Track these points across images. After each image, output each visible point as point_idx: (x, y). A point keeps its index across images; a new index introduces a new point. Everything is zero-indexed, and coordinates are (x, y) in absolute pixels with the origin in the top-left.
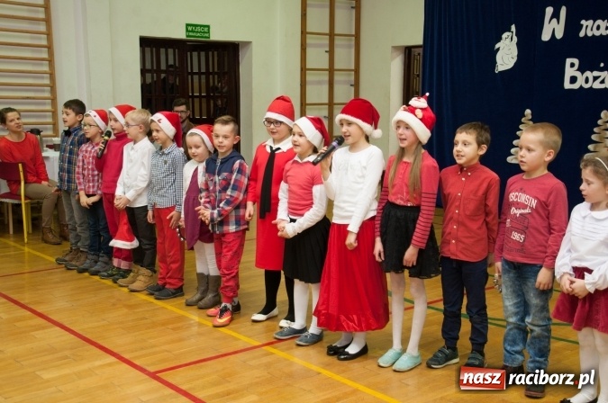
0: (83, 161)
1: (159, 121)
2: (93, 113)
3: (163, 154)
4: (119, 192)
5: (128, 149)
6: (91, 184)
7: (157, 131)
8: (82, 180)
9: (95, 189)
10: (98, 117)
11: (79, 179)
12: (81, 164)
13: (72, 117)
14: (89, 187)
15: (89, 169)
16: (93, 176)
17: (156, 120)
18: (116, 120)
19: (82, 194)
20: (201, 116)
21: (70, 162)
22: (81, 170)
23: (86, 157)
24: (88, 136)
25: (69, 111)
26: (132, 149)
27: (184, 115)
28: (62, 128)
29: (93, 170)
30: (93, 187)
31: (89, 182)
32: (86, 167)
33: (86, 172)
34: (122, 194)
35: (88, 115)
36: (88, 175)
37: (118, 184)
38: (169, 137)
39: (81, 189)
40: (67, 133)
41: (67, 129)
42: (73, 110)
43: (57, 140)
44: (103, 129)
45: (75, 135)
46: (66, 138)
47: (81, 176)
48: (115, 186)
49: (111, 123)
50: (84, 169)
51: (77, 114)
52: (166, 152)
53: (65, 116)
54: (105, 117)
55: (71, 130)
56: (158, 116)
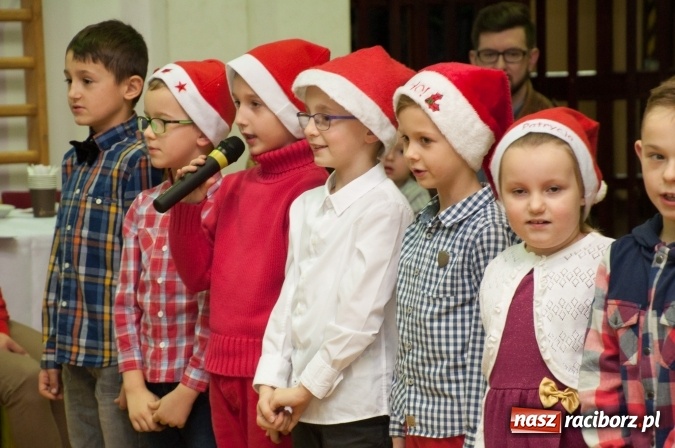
0: (138, 256)
1: (433, 101)
2: (176, 75)
3: (439, 227)
4: (268, 373)
5: (305, 210)
6: (164, 345)
7: (425, 141)
8: (132, 330)
9: (179, 362)
10: (192, 88)
11: (122, 323)
12: (131, 267)
13: (102, 90)
14: (157, 356)
15: (156, 288)
16: (172, 312)
17: (420, 98)
18: (255, 103)
19: (133, 380)
20: (573, 66)
21: (96, 259)
22: (130, 289)
23: (147, 241)
24: (159, 161)
25: (94, 69)
26: (326, 206)
27: (516, 68)
28: (66, 130)
29: (171, 289)
30: (172, 353)
31: (157, 334)
32: (146, 277)
33: (146, 299)
34: (280, 383)
35: (158, 84)
36: (156, 307)
37: (266, 343)
38: (464, 162)
39: (130, 366)
40: (85, 153)
41: (83, 135)
42: (107, 65)
43: (45, 176)
44: (210, 134)
45: (111, 157)
46: (80, 170)
47: (130, 313)
48: (256, 351)
49: (243, 113)
50: (140, 287)
51: (121, 76)
52: (448, 220)
53: (77, 87)
54: (216, 86)
55: (99, 139)
56: (428, 82)
